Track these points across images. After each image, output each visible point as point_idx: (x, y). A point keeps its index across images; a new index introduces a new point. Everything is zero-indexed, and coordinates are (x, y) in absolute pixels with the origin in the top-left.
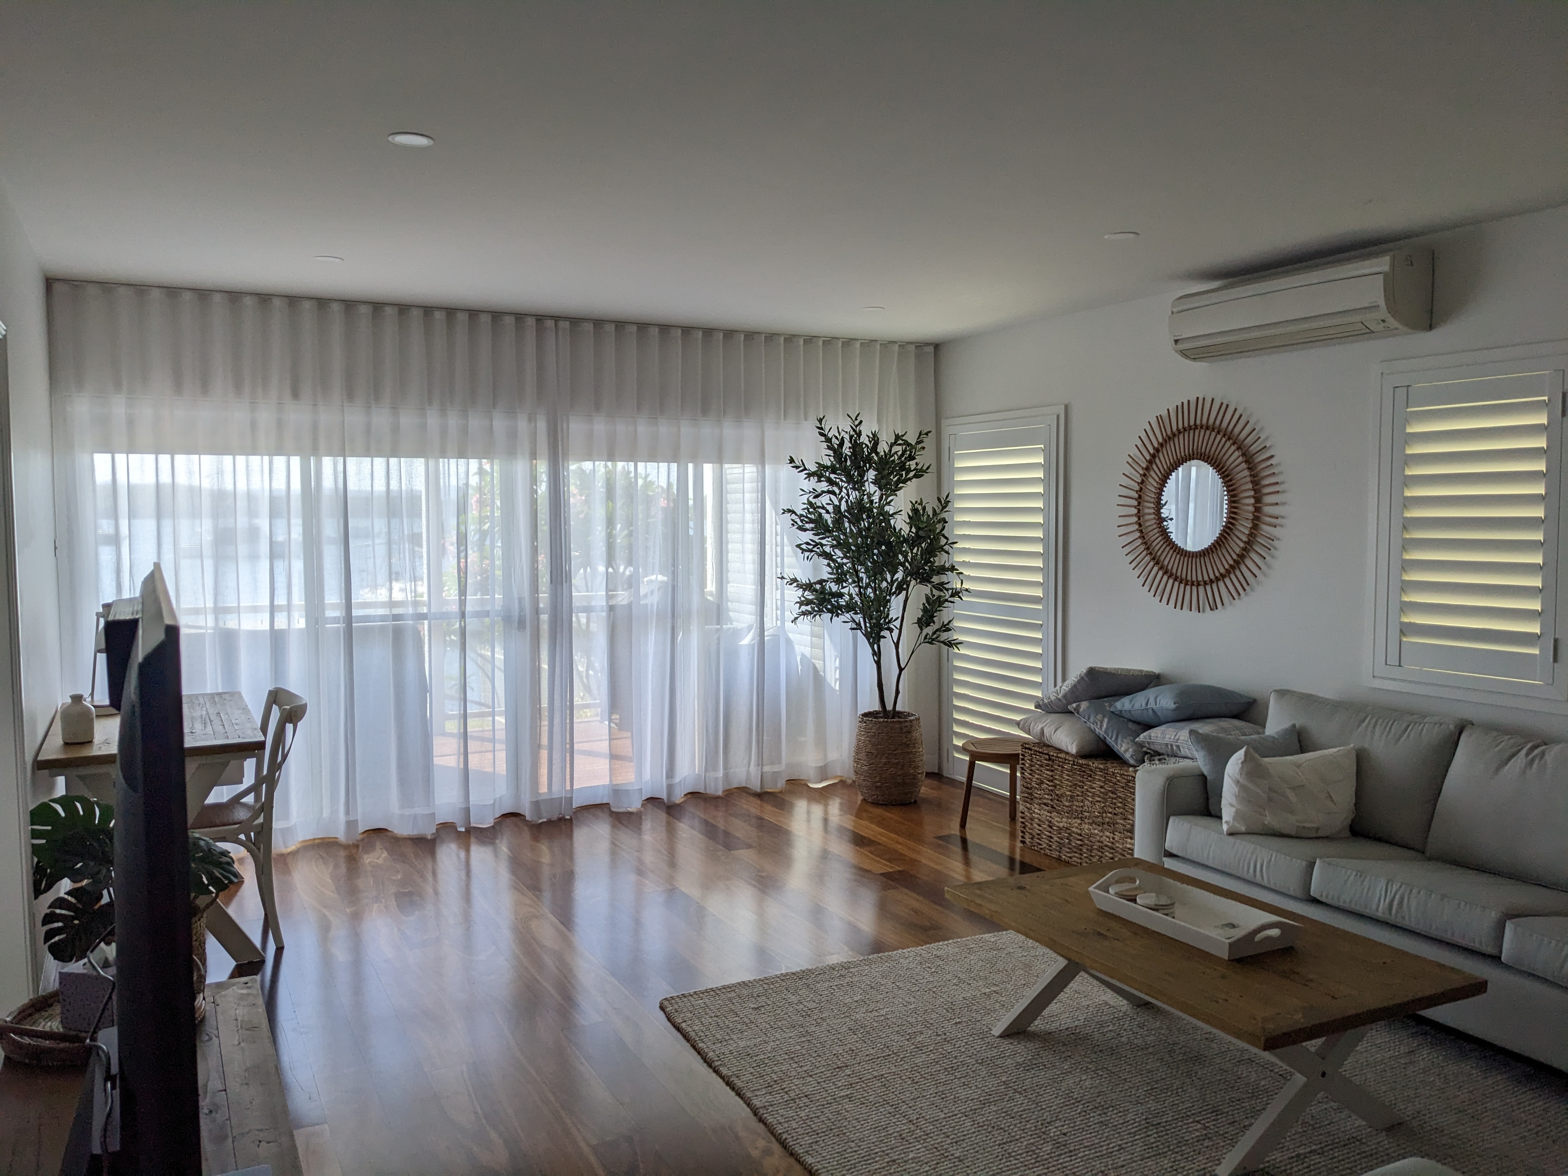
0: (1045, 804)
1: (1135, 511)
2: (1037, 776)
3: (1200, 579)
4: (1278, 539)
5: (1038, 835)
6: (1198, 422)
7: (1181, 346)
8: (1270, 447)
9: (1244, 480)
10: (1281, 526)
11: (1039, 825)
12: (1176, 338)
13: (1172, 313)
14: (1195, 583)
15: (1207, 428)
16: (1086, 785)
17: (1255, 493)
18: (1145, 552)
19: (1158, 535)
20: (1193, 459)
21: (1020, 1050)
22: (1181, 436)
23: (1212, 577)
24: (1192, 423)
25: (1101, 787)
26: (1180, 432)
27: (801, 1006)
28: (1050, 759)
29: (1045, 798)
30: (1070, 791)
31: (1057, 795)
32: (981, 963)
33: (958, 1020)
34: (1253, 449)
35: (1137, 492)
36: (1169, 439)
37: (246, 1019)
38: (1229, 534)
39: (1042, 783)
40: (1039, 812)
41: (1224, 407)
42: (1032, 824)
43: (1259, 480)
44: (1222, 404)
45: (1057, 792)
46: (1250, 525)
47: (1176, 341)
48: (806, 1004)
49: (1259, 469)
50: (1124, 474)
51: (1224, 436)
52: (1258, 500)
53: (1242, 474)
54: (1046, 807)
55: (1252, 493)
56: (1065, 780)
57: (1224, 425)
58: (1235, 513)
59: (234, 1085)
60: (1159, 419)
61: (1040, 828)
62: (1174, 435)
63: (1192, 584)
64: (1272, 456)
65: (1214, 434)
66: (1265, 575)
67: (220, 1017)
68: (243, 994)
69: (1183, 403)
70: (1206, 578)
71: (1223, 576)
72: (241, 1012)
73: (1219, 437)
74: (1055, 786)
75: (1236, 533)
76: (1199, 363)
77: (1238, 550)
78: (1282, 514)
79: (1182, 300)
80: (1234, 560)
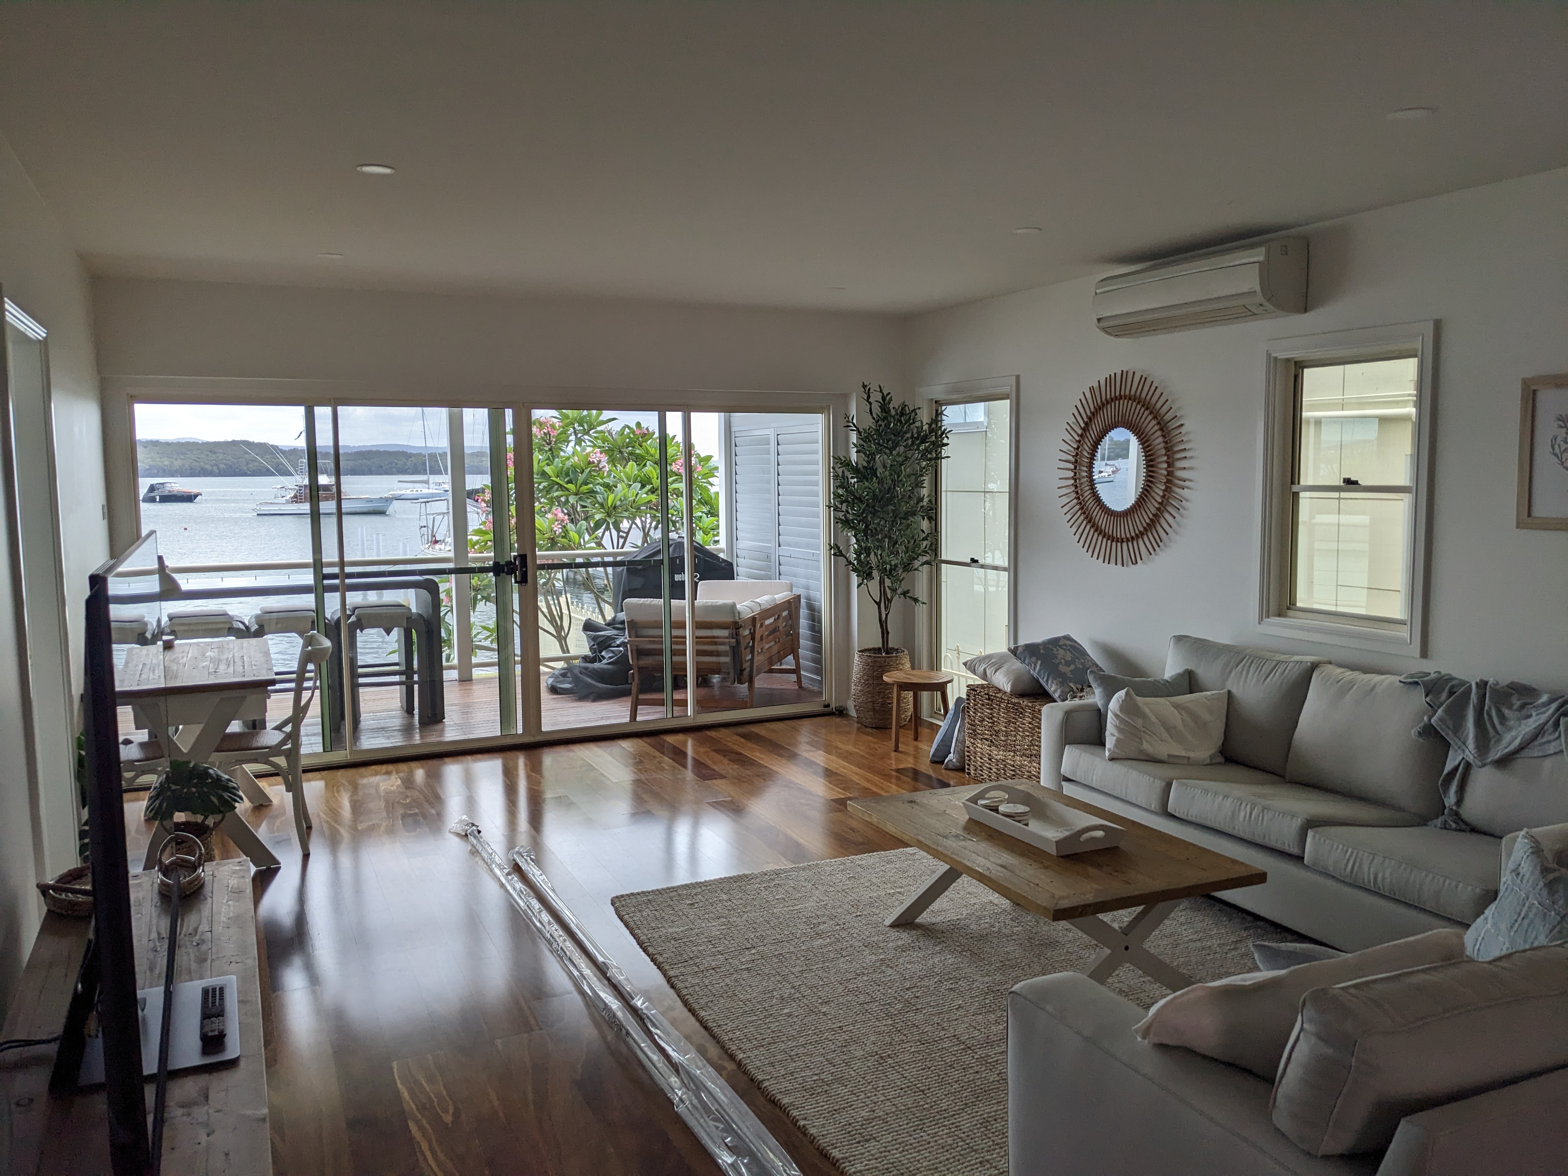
0: (986, 739)
1: (1072, 474)
2: (979, 714)
3: (1123, 536)
4: (1187, 500)
5: (980, 766)
6: (1122, 393)
7: (1103, 324)
8: (1181, 416)
9: (1159, 447)
10: (1188, 488)
11: (981, 758)
12: (1098, 317)
13: (1096, 294)
14: (1120, 540)
15: (1130, 399)
16: (1018, 721)
17: (1168, 458)
18: (1079, 512)
19: (1090, 496)
20: (1119, 427)
21: (904, 937)
22: (1109, 406)
23: (1133, 534)
24: (1118, 394)
25: (1030, 723)
26: (1108, 403)
27: (730, 903)
28: (989, 699)
29: (986, 734)
30: (1005, 727)
31: (995, 731)
32: (895, 870)
33: (858, 914)
34: (1168, 417)
35: (1073, 456)
36: (1099, 409)
37: (235, 886)
38: (1146, 496)
39: (984, 720)
40: (981, 746)
41: (1143, 380)
42: (975, 757)
43: (1172, 446)
44: (1142, 376)
45: (996, 728)
46: (1163, 488)
47: (1099, 320)
48: (734, 901)
49: (1171, 436)
50: (1063, 440)
51: (1143, 406)
52: (1170, 464)
53: (1158, 441)
54: (987, 743)
55: (1165, 458)
56: (1002, 717)
57: (1143, 395)
58: (1151, 477)
59: (218, 929)
60: (1092, 389)
61: (982, 761)
62: (1103, 405)
63: (1117, 541)
64: (1182, 425)
65: (1135, 404)
66: (1176, 533)
67: (215, 885)
68: (235, 870)
69: (1110, 375)
70: (1128, 536)
71: (1142, 534)
72: (233, 882)
73: (1139, 407)
74: (993, 723)
75: (1153, 494)
76: (1121, 339)
77: (1153, 510)
78: (1190, 478)
79: (1104, 282)
80: (1151, 520)
